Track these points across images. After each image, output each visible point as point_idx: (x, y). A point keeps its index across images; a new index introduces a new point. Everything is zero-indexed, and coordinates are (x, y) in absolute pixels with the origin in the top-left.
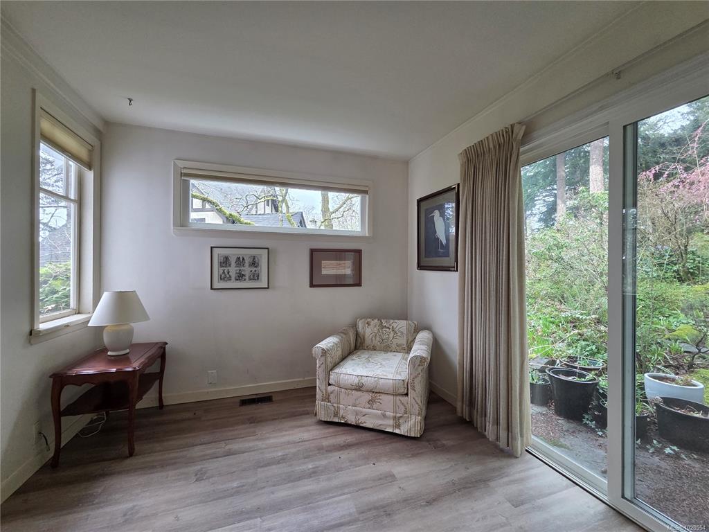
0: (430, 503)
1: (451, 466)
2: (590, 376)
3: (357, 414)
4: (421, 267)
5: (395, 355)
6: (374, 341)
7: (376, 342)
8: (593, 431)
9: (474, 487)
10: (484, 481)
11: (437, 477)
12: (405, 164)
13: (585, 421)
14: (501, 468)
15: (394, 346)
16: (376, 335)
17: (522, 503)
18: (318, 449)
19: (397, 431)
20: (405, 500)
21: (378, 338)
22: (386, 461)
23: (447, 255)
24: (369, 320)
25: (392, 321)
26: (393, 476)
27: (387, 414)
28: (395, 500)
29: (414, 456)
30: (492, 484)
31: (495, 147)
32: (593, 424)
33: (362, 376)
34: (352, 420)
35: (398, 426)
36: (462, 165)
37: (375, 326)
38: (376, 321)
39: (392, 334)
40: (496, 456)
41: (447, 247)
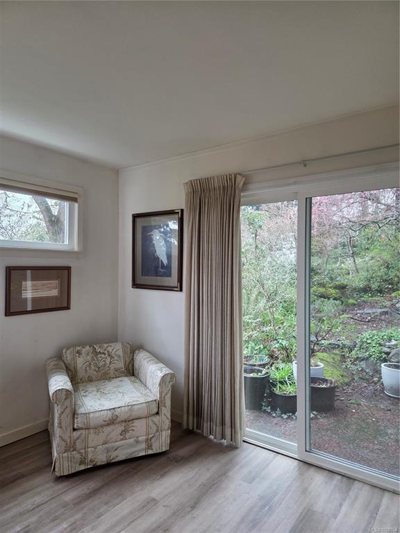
0: (193, 508)
1: (197, 473)
2: (264, 371)
3: (108, 452)
4: (136, 285)
5: (121, 381)
6: (89, 371)
7: (92, 372)
8: (269, 414)
9: (219, 481)
10: (225, 474)
11: (190, 485)
12: (115, 173)
13: (264, 408)
14: (231, 460)
15: (112, 372)
16: (90, 364)
17: (253, 479)
18: (64, 507)
19: (150, 452)
20: (174, 514)
21: (92, 367)
22: (141, 490)
23: (170, 275)
24: (79, 348)
25: (106, 345)
26: (153, 500)
27: (140, 439)
28: (165, 517)
29: (162, 476)
30: (230, 474)
31: (219, 187)
32: (269, 409)
33: (114, 409)
34: (101, 459)
35: (150, 447)
36: (187, 195)
37: (88, 354)
38: (88, 348)
39: (109, 359)
40: (225, 452)
41: (169, 267)
